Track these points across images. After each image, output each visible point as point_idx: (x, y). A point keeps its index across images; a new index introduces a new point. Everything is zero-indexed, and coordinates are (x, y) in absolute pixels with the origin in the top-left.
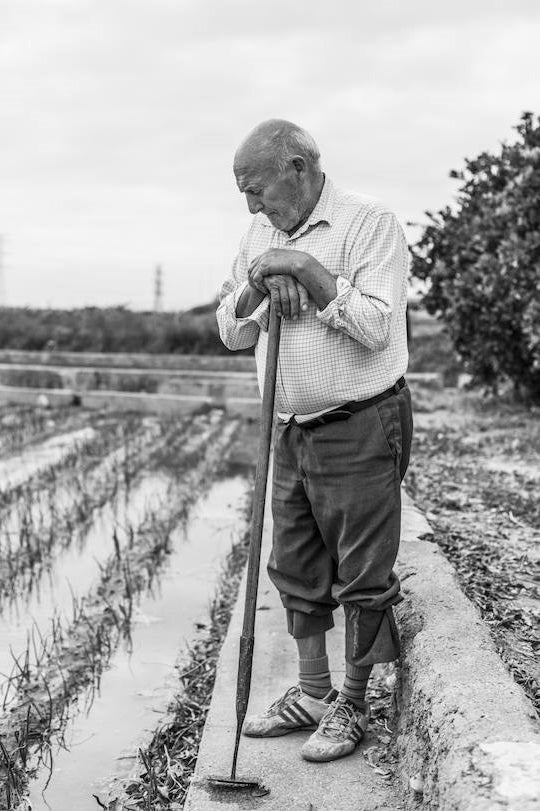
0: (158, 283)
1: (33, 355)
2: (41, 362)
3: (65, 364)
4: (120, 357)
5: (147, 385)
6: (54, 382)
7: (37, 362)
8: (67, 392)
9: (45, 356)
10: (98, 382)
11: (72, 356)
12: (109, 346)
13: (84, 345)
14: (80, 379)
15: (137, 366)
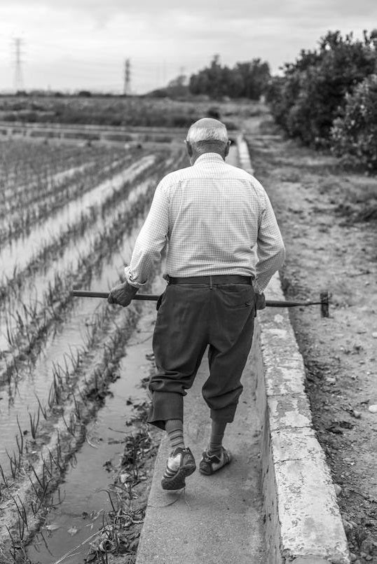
0: (127, 73)
1: (118, 128)
2: (122, 130)
3: (132, 132)
4: (155, 129)
5: (167, 140)
6: (128, 139)
7: (120, 131)
8: (135, 143)
9: (123, 128)
10: (147, 139)
11: (135, 129)
12: (149, 124)
13: (138, 124)
14: (140, 138)
15: (162, 132)
